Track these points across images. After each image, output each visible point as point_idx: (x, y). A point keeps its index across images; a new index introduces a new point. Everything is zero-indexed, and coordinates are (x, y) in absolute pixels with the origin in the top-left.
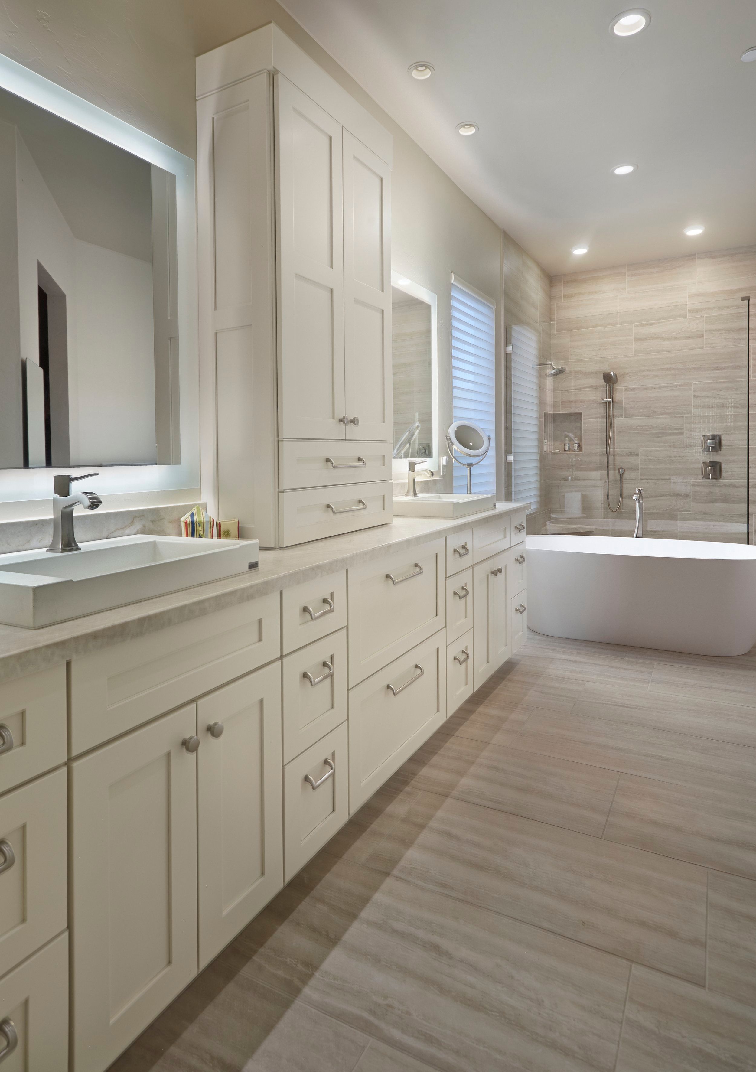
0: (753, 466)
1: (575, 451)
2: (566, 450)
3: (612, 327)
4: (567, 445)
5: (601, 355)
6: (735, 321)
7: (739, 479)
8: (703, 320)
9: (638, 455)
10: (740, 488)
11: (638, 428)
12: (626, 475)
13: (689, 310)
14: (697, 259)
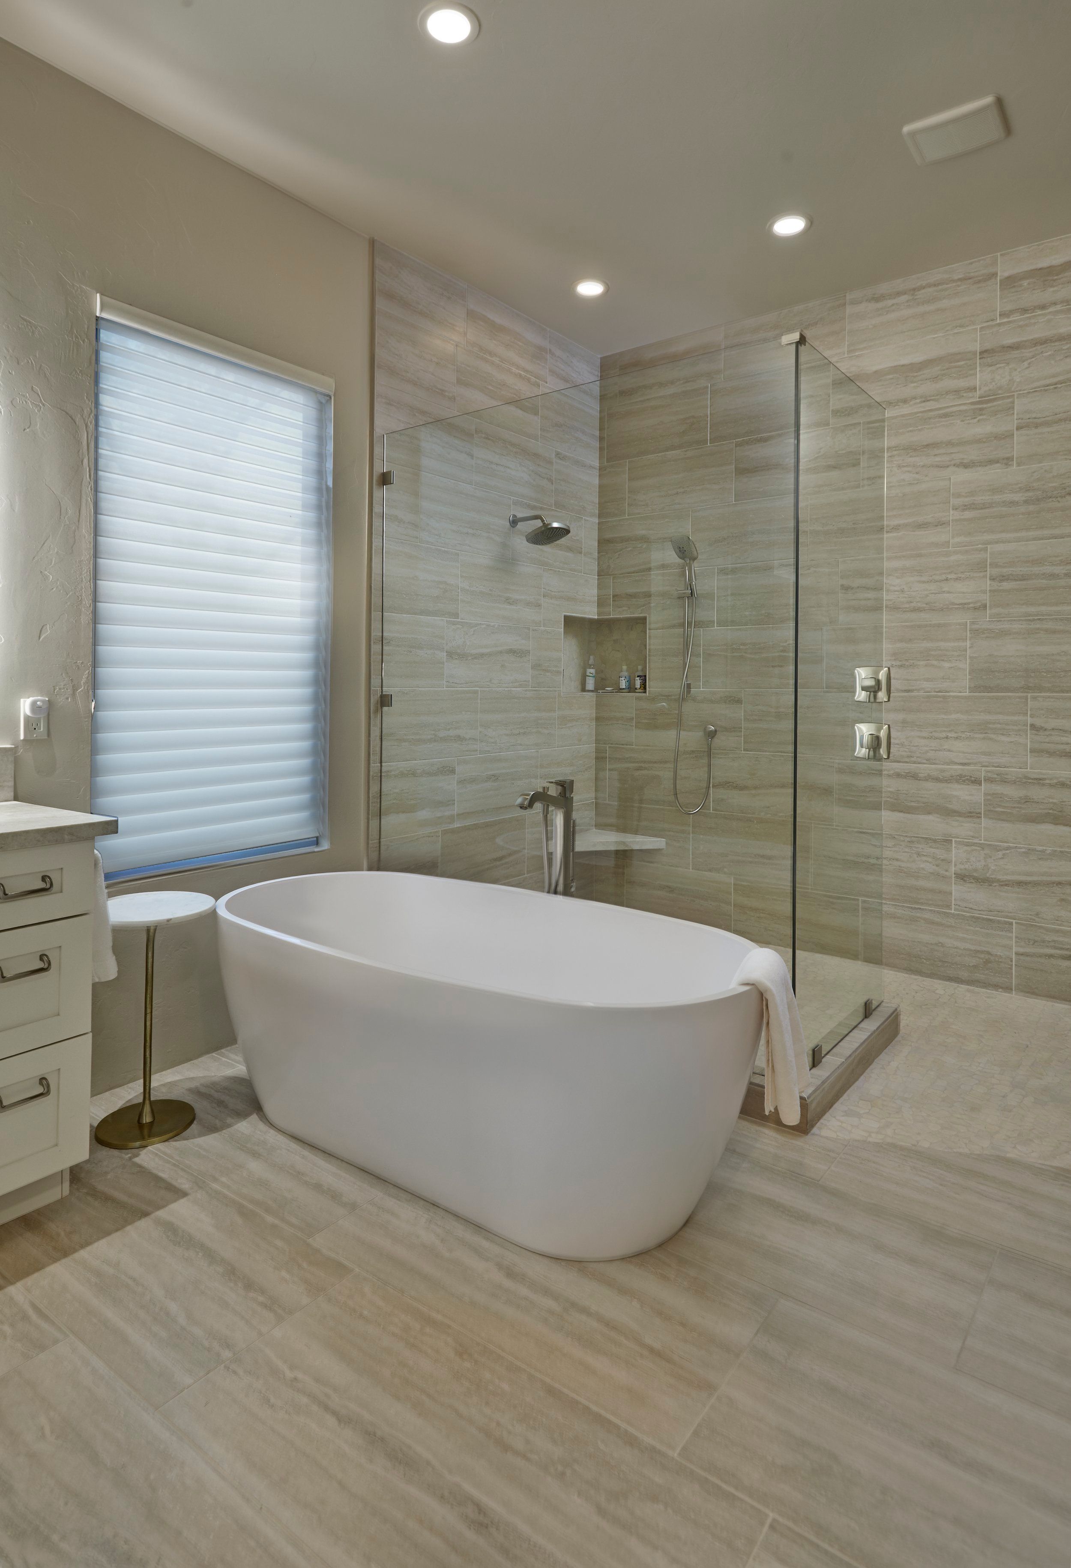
0: (953, 736)
1: (636, 691)
2: (621, 689)
3: (699, 449)
4: (623, 679)
5: (679, 504)
6: (919, 428)
7: (925, 761)
8: (860, 431)
9: (739, 701)
10: (927, 780)
11: (741, 647)
12: (720, 741)
13: (833, 411)
14: (847, 306)
